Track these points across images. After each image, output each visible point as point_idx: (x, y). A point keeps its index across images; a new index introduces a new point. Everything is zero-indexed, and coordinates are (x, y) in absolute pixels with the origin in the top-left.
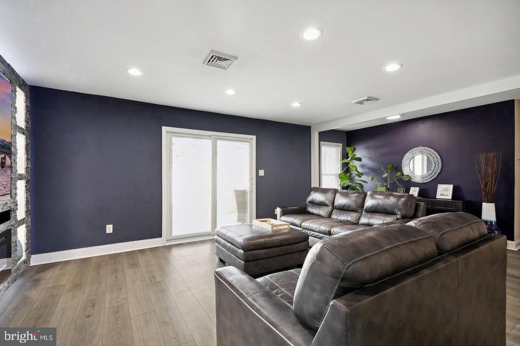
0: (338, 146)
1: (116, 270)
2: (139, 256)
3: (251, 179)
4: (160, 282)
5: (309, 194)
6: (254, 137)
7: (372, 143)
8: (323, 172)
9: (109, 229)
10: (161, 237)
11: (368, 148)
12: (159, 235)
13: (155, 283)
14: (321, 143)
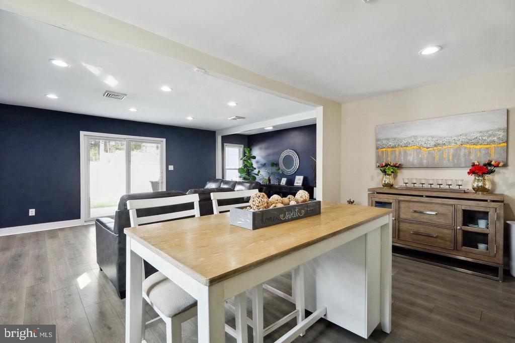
0: (240, 147)
1: (38, 240)
2: (59, 232)
3: (162, 173)
4: (73, 244)
5: (205, 184)
6: (164, 140)
7: (264, 145)
8: (227, 167)
9: (32, 212)
10: (80, 218)
11: (261, 149)
12: (78, 217)
13: (70, 244)
14: (225, 144)
